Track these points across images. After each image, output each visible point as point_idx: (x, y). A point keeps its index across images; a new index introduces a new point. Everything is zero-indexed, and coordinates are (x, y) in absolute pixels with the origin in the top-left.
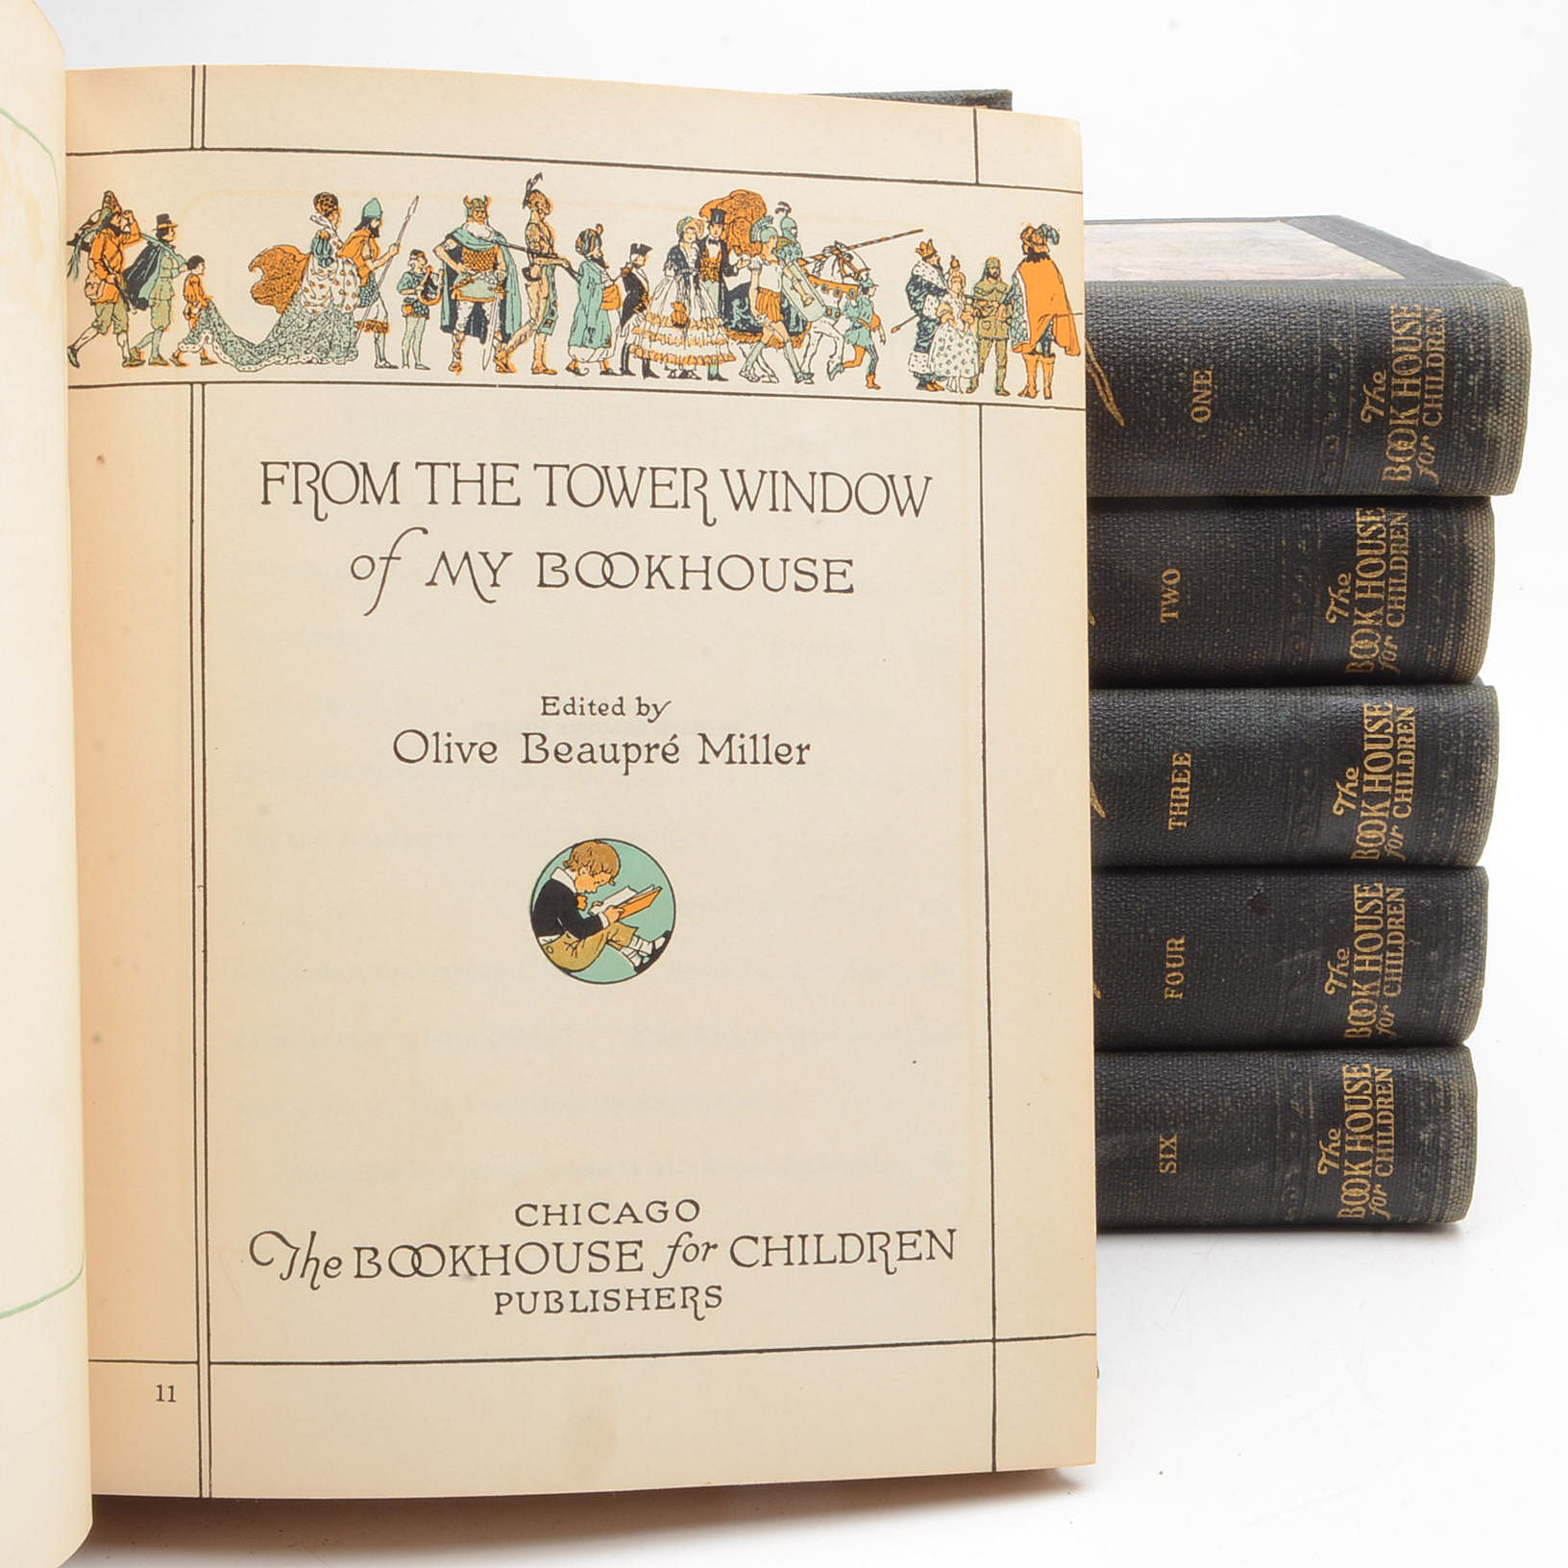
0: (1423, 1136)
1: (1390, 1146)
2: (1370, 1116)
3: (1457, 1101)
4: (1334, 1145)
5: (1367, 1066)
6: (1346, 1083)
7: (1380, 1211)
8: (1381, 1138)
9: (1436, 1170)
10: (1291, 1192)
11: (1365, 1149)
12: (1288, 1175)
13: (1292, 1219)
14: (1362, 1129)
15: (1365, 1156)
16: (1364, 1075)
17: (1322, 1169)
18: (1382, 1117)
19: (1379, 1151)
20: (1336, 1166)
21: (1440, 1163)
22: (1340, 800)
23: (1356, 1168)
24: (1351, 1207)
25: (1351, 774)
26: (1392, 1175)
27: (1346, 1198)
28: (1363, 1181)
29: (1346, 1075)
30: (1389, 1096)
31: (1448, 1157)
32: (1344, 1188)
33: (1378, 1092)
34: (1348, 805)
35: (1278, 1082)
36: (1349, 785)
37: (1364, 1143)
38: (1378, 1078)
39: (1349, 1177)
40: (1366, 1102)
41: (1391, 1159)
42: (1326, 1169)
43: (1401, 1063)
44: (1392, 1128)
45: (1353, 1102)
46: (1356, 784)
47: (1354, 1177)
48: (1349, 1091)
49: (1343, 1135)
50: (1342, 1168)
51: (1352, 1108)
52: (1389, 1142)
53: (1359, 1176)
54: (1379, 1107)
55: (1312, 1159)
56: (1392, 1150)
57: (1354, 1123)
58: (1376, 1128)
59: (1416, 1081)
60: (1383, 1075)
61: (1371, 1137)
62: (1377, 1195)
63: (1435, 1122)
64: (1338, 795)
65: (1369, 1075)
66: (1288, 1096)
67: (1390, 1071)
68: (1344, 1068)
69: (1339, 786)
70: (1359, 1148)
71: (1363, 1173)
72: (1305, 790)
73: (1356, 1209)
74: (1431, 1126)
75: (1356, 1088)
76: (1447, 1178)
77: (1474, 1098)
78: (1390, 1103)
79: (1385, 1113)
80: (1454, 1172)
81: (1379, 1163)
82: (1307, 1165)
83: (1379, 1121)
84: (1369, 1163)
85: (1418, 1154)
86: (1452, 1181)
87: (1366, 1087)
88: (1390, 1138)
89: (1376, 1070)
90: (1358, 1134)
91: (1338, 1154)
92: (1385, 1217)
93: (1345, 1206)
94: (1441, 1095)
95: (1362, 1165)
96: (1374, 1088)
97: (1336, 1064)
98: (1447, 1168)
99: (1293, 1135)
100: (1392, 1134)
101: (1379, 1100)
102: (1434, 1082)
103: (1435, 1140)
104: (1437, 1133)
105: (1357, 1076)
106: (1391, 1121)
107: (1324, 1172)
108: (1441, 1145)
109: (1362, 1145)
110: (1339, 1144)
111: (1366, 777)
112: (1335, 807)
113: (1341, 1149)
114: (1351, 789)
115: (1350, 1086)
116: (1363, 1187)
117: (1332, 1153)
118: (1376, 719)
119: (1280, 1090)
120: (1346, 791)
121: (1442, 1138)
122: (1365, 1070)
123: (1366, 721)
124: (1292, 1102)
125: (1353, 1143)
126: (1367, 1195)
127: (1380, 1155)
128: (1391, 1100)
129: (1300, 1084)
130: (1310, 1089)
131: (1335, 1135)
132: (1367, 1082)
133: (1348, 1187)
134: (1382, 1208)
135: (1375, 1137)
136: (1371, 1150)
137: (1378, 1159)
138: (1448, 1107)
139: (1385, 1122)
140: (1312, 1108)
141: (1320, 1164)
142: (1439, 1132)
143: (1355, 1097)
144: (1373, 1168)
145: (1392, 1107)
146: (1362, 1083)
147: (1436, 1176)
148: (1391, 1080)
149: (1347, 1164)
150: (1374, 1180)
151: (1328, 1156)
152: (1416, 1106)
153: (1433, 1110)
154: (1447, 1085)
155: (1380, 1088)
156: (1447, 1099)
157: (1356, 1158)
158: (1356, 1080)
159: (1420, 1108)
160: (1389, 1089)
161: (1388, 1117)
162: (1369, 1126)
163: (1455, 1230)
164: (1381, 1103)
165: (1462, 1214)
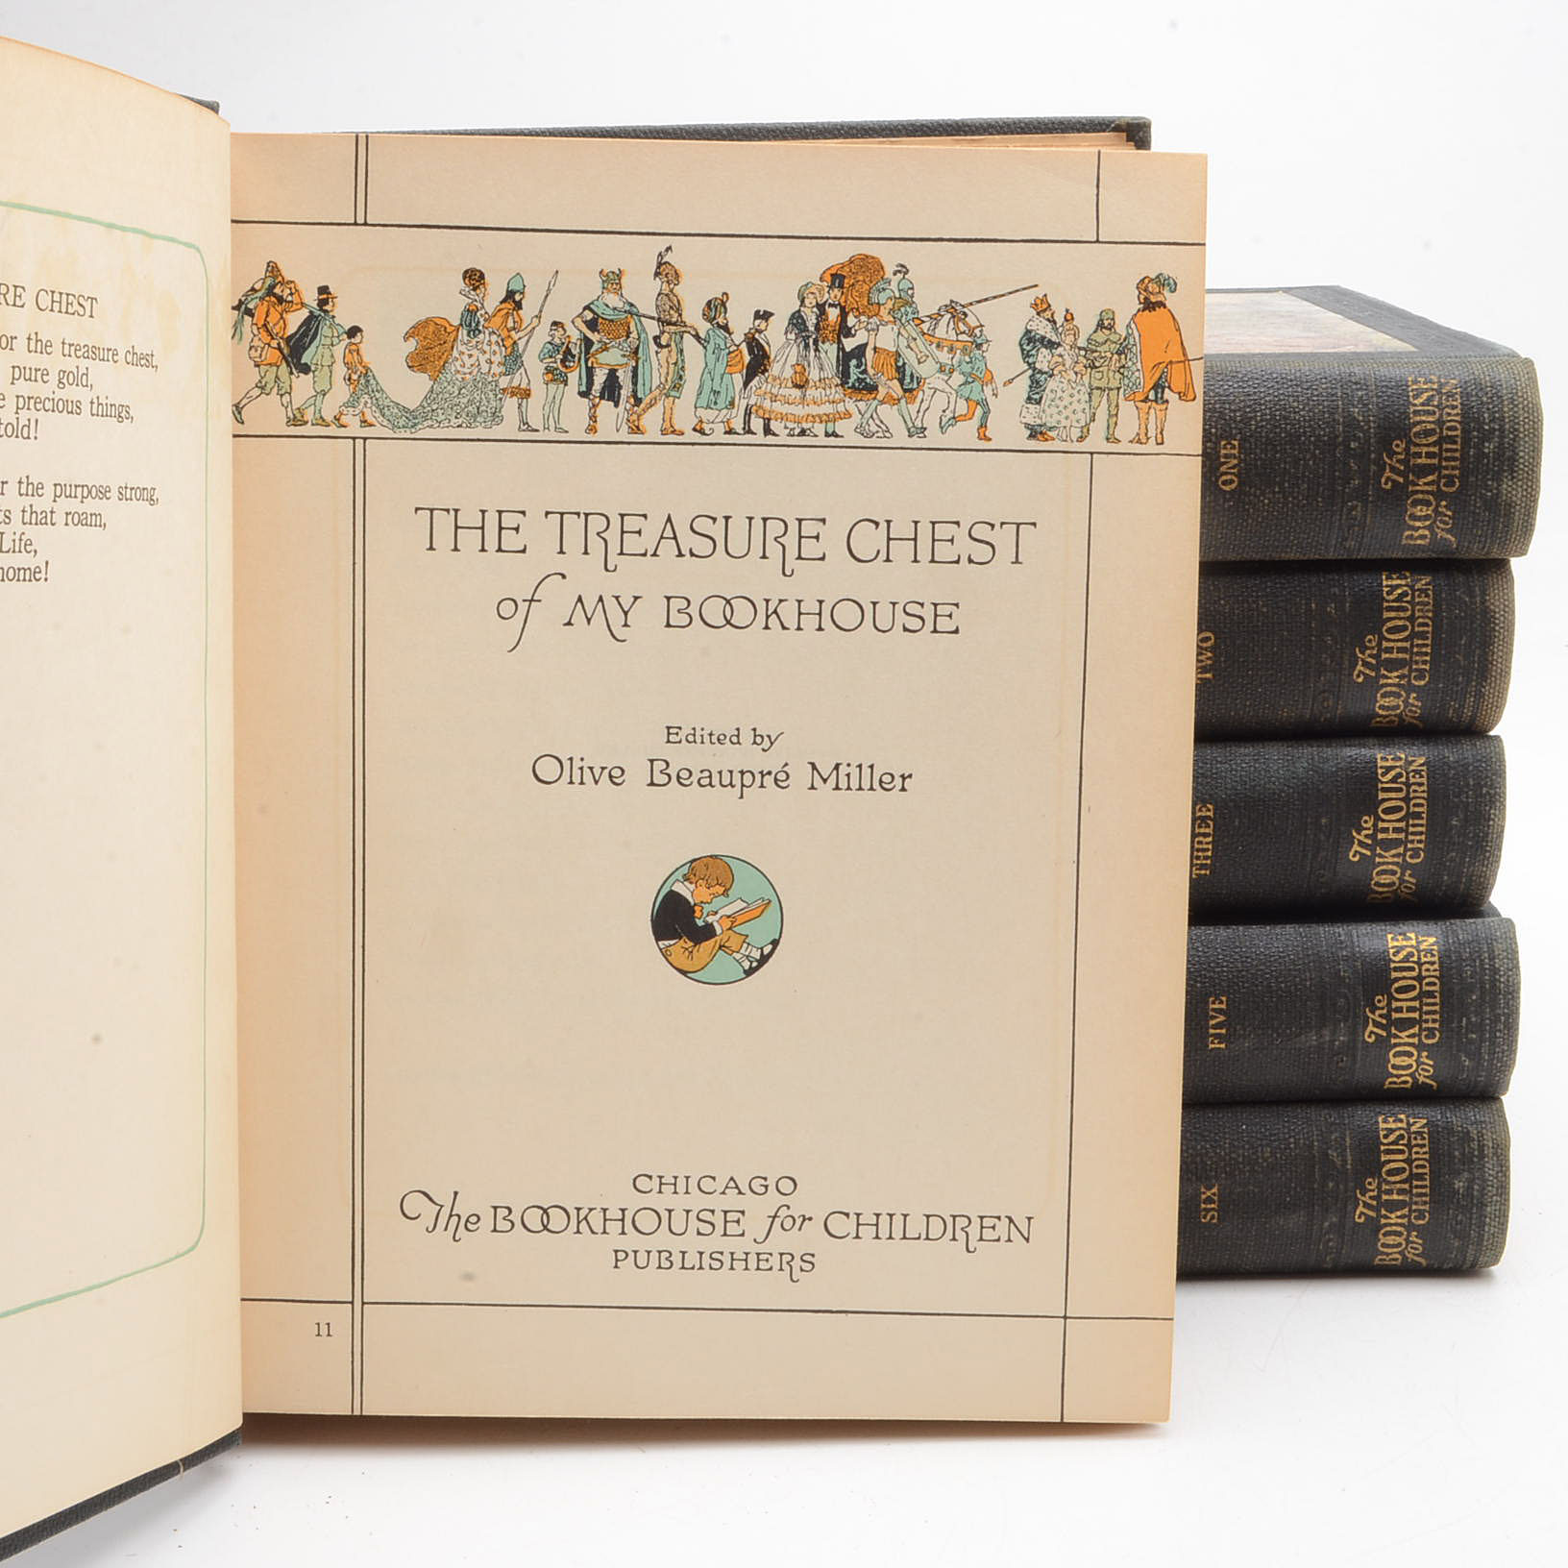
0: (1459, 1185)
1: (1425, 1195)
2: (1405, 1166)
3: (1491, 1150)
4: (1371, 1194)
5: (1402, 1116)
6: (1382, 1133)
7: (1416, 1258)
8: (1417, 1187)
9: (1471, 1219)
10: (1330, 1240)
11: (1401, 1198)
12: (1326, 1224)
13: (1330, 1266)
14: (1398, 1178)
15: (1401, 1205)
16: (1400, 1125)
17: (1360, 1217)
18: (1417, 1167)
19: (1415, 1199)
20: (1372, 1214)
21: (1475, 1211)
22: (1356, 847)
23: (1393, 1216)
24: (1388, 1254)
25: (1366, 822)
26: (1428, 1222)
27: (1383, 1245)
28: (1399, 1229)
29: (1382, 1126)
30: (1424, 1146)
31: (1482, 1205)
32: (1381, 1236)
33: (1414, 1142)
34: (1364, 851)
35: (1315, 1133)
36: (1364, 832)
37: (1401, 1192)
38: (1413, 1129)
39: (1386, 1225)
40: (1402, 1152)
41: (1427, 1207)
42: (1363, 1217)
43: (1436, 1114)
44: (1427, 1177)
45: (1388, 1152)
46: (1371, 832)
47: (1391, 1225)
48: (1385, 1141)
49: (1379, 1184)
50: (1379, 1216)
51: (1388, 1157)
52: (1424, 1191)
53: (1396, 1224)
54: (1414, 1156)
55: (1350, 1208)
56: (1428, 1199)
57: (1390, 1173)
58: (1412, 1177)
59: (1451, 1131)
60: (1418, 1125)
61: (1407, 1186)
62: (1413, 1242)
63: (1470, 1171)
64: (1354, 843)
65: (1404, 1125)
66: (1324, 1146)
67: (1425, 1121)
68: (1380, 1119)
69: (1354, 834)
70: (1395, 1197)
71: (1400, 1221)
72: (1323, 838)
73: (1394, 1256)
74: (1466, 1175)
75: (1392, 1138)
76: (1481, 1225)
77: (1507, 1148)
78: (1425, 1153)
79: (1421, 1162)
80: (1488, 1220)
81: (1415, 1211)
82: (1345, 1213)
83: (1414, 1170)
84: (1406, 1211)
85: (1453, 1203)
86: (1487, 1229)
87: (1401, 1137)
88: (1425, 1187)
89: (1412, 1121)
90: (1395, 1183)
91: (1375, 1203)
92: (1420, 1263)
93: (1382, 1253)
94: (1475, 1145)
95: (1399, 1213)
96: (1409, 1138)
97: (1372, 1114)
98: (1482, 1216)
99: (1331, 1185)
100: (1427, 1183)
101: (1415, 1150)
102: (1468, 1132)
103: (1470, 1188)
104: (1471, 1181)
105: (1393, 1126)
106: (1427, 1171)
107: (1362, 1220)
108: (1475, 1193)
109: (1398, 1194)
110: (1375, 1193)
111: (1381, 825)
112: (1351, 854)
113: (1377, 1198)
114: (1366, 836)
115: (1386, 1137)
116: (1399, 1234)
117: (1369, 1201)
118: (1389, 769)
119: (1318, 1141)
120: (1361, 838)
121: (1476, 1187)
122: (1401, 1121)
123: (1380, 771)
124: (1330, 1152)
125: (1389, 1192)
126: (1404, 1243)
127: (1416, 1203)
128: (1426, 1149)
129: (1337, 1134)
130: (1348, 1139)
131: (1372, 1184)
132: (1402, 1132)
133: (1385, 1235)
134: (1418, 1255)
135: (1411, 1187)
136: (1407, 1199)
137: (1414, 1207)
138: (1482, 1156)
139: (1420, 1171)
140: (1349, 1158)
141: (1358, 1213)
142: (1474, 1179)
143: (1391, 1147)
144: (1409, 1216)
145: (1427, 1156)
146: (1397, 1133)
147: (1471, 1224)
148: (1426, 1130)
149: (1383, 1212)
150: (1410, 1227)
151: (1366, 1205)
152: (1451, 1156)
153: (1467, 1160)
154: (1481, 1135)
155: (1415, 1139)
156: (1481, 1148)
157: (1393, 1206)
158: (1392, 1131)
159: (1455, 1157)
160: (1424, 1139)
161: (1424, 1167)
162: (1405, 1176)
163: (1489, 1276)
164: (1417, 1153)
165: (1496, 1260)
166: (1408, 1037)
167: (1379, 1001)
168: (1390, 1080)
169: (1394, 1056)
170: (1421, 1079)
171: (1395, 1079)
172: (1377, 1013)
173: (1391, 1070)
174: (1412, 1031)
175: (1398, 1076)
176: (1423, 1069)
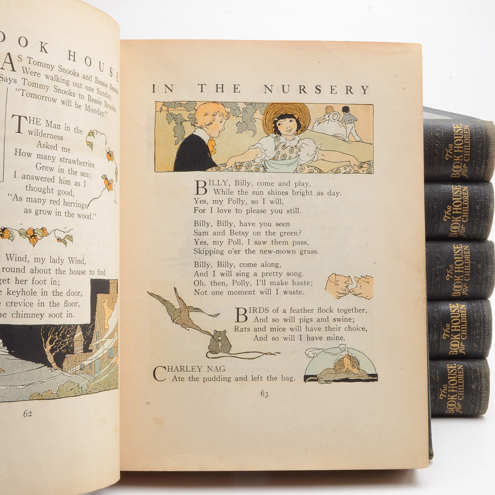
0: (473, 387)
1: (462, 390)
2: (456, 380)
3: (484, 375)
4: (445, 390)
5: (455, 364)
6: (448, 370)
7: (459, 411)
8: (460, 387)
9: (477, 398)
11: (455, 391)
14: (453, 385)
15: (455, 393)
16: (454, 367)
17: (441, 397)
18: (460, 381)
19: (459, 391)
20: (445, 396)
21: (478, 396)
23: (452, 397)
24: (450, 410)
26: (463, 399)
27: (449, 407)
28: (454, 401)
29: (448, 367)
30: (462, 374)
31: (481, 394)
32: (448, 404)
33: (459, 373)
37: (455, 389)
38: (459, 368)
39: (449, 400)
40: (455, 376)
41: (463, 394)
42: (442, 397)
43: (466, 363)
44: (463, 384)
45: (451, 376)
47: (451, 400)
48: (449, 372)
49: (448, 386)
50: (447, 397)
51: (450, 378)
52: (462, 389)
53: (453, 400)
54: (459, 377)
55: (438, 394)
56: (463, 391)
57: (451, 383)
58: (458, 384)
59: (470, 369)
60: (460, 367)
61: (456, 387)
62: (458, 406)
63: (477, 382)
65: (455, 367)
67: (462, 366)
68: (448, 365)
70: (453, 391)
71: (454, 399)
73: (452, 411)
74: (476, 384)
75: (452, 371)
76: (481, 400)
77: (489, 375)
78: (462, 376)
79: (461, 379)
80: (483, 398)
81: (459, 395)
82: (436, 396)
83: (459, 382)
84: (456, 395)
85: (471, 393)
86: (482, 401)
87: (455, 371)
89: (458, 366)
90: (453, 386)
91: (446, 393)
92: (460, 413)
93: (448, 409)
94: (479, 374)
95: (454, 396)
96: (457, 371)
97: (445, 363)
98: (481, 397)
99: (432, 386)
100: (463, 386)
102: (476, 370)
103: (477, 388)
104: (477, 386)
105: (452, 367)
107: (442, 398)
108: (479, 390)
109: (453, 390)
110: (446, 390)
113: (447, 391)
115: (450, 371)
116: (454, 403)
117: (444, 392)
121: (479, 388)
122: (454, 366)
124: (432, 376)
125: (451, 389)
126: (455, 406)
127: (459, 393)
128: (463, 375)
129: (434, 370)
130: (437, 372)
131: (445, 386)
132: (455, 369)
133: (449, 403)
134: (460, 410)
135: (458, 387)
136: (457, 391)
137: (459, 394)
138: (481, 377)
139: (461, 382)
140: (438, 378)
141: (440, 396)
143: (451, 374)
144: (457, 397)
145: (463, 377)
146: (453, 370)
147: (477, 400)
148: (463, 369)
149: (449, 396)
150: (457, 401)
151: (443, 393)
153: (476, 379)
154: (480, 370)
155: (459, 372)
156: (481, 375)
157: (452, 394)
158: (452, 369)
159: (472, 377)
160: (462, 372)
161: (462, 381)
162: (456, 384)
163: (482, 418)
164: (460, 376)
165: (484, 413)
166: (457, 337)
167: (447, 325)
168: (450, 352)
169: (452, 343)
170: (461, 352)
171: (452, 351)
172: (447, 329)
173: (451, 348)
174: (458, 335)
175: (453, 350)
176: (461, 348)
